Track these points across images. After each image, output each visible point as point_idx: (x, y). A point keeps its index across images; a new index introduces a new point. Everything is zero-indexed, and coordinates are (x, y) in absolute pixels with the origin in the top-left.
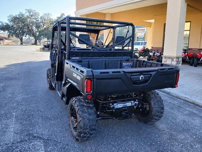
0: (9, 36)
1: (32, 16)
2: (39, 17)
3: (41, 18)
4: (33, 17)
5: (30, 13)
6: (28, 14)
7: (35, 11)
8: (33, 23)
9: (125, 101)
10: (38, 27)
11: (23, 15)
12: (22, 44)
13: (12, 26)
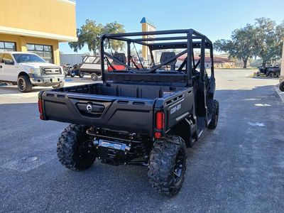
0: (229, 57)
1: (263, 27)
2: (275, 28)
3: (277, 28)
4: (266, 29)
5: (261, 23)
6: (258, 25)
7: (269, 19)
8: (263, 37)
9: (113, 140)
10: (269, 42)
11: (250, 28)
12: (245, 67)
13: (236, 44)
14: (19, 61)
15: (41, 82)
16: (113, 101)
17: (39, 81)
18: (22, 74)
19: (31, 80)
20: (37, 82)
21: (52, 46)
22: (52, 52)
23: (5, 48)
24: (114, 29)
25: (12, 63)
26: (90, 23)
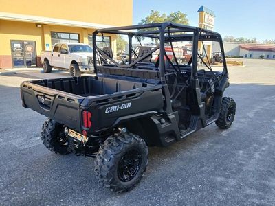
14: (72, 51)
15: (88, 70)
16: (55, 96)
17: (86, 69)
18: (74, 62)
19: (80, 68)
20: (84, 70)
21: (110, 37)
22: (110, 43)
23: (70, 39)
24: (177, 19)
25: (67, 53)
26: (154, 14)
